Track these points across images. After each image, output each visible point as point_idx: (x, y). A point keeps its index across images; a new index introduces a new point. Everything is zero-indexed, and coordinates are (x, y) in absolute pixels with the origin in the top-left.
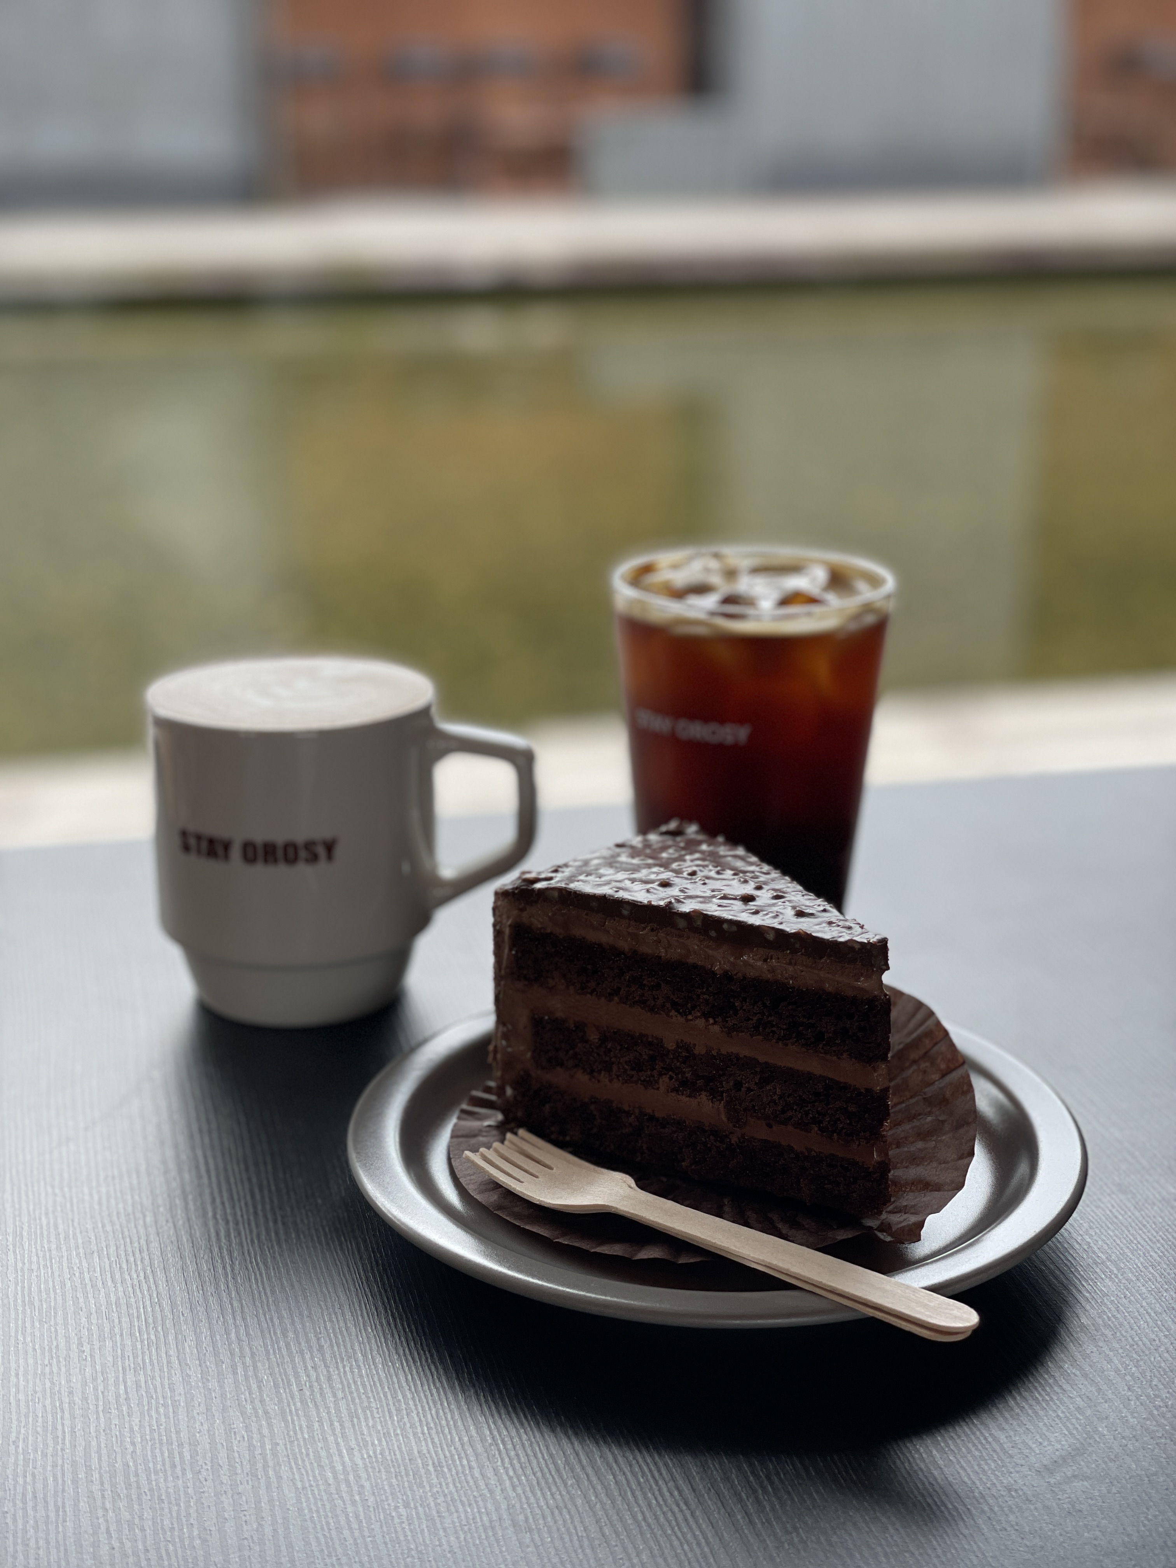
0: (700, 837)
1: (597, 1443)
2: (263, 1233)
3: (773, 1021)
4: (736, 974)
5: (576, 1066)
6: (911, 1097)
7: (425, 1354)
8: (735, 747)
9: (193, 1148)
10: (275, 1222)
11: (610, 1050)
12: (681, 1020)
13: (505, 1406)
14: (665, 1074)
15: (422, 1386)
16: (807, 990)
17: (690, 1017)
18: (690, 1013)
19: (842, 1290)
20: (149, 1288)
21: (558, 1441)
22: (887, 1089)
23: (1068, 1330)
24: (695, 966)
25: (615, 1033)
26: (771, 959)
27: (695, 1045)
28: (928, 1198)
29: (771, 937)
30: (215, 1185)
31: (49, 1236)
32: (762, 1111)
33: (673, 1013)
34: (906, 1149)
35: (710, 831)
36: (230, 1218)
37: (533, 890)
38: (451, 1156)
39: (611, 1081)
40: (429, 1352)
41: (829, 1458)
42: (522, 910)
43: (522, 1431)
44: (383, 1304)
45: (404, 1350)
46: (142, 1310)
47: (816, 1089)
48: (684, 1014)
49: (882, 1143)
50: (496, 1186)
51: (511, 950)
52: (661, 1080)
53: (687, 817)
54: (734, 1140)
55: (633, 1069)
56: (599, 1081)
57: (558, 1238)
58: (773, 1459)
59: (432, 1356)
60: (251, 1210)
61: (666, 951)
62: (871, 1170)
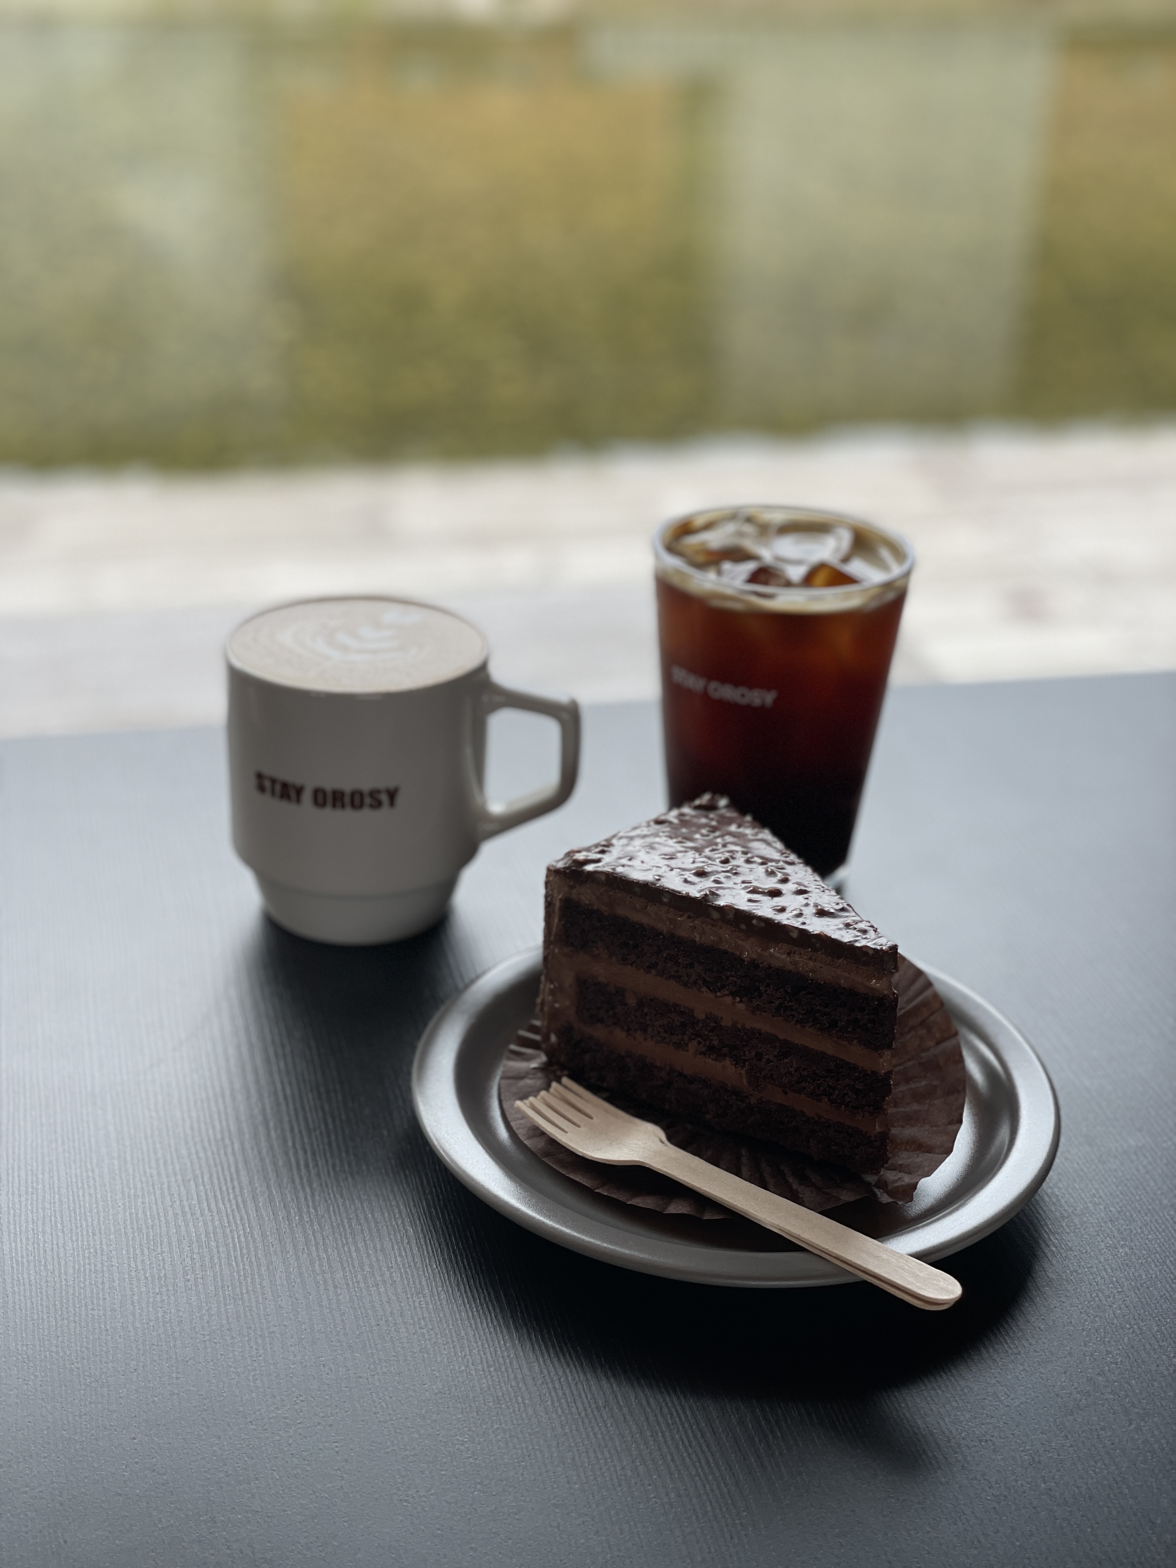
0: (732, 814)
1: (632, 1385)
2: (338, 1163)
3: (793, 1006)
4: (762, 962)
5: (614, 1024)
6: (909, 1060)
7: (483, 1292)
8: (762, 708)
9: (271, 1073)
10: (347, 1152)
11: (646, 1014)
12: (711, 996)
13: (554, 1347)
14: (694, 1039)
15: (481, 1324)
16: (825, 983)
17: (719, 994)
18: (719, 991)
19: (845, 1258)
20: (241, 1219)
21: (599, 1381)
22: (890, 1072)
23: (1036, 1285)
24: (725, 952)
25: (651, 1000)
26: (794, 953)
27: (722, 1018)
28: (921, 1159)
29: (795, 935)
30: (292, 1113)
31: (149, 1162)
32: (780, 1080)
33: (704, 989)
34: (902, 1109)
35: (741, 806)
36: (308, 1148)
37: (583, 872)
38: (503, 1098)
39: (645, 1039)
40: (487, 1290)
41: (829, 1406)
42: (572, 887)
43: (568, 1371)
44: (445, 1240)
45: (465, 1288)
46: (236, 1240)
47: (828, 1066)
48: (713, 991)
49: (883, 1116)
50: (542, 1134)
51: (560, 920)
52: (690, 1045)
53: (718, 791)
54: (753, 1101)
55: (666, 1032)
56: (635, 1039)
57: (598, 1188)
58: (782, 1405)
59: (489, 1294)
60: (326, 1140)
61: (701, 937)
62: (873, 1138)
